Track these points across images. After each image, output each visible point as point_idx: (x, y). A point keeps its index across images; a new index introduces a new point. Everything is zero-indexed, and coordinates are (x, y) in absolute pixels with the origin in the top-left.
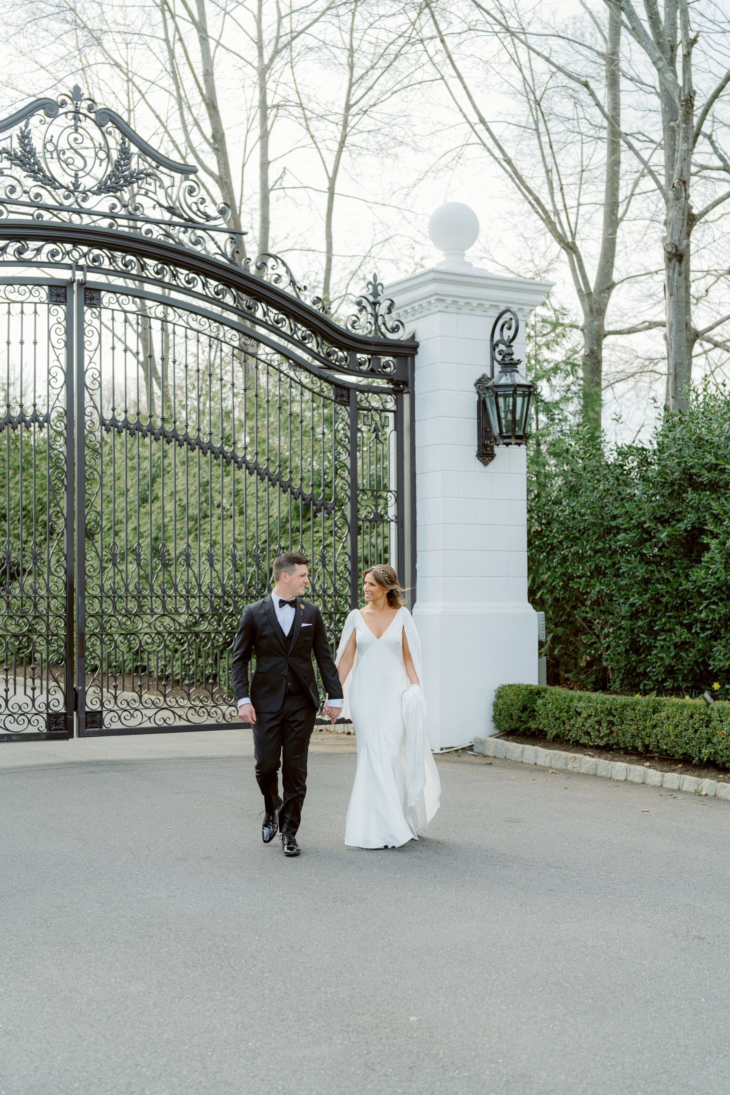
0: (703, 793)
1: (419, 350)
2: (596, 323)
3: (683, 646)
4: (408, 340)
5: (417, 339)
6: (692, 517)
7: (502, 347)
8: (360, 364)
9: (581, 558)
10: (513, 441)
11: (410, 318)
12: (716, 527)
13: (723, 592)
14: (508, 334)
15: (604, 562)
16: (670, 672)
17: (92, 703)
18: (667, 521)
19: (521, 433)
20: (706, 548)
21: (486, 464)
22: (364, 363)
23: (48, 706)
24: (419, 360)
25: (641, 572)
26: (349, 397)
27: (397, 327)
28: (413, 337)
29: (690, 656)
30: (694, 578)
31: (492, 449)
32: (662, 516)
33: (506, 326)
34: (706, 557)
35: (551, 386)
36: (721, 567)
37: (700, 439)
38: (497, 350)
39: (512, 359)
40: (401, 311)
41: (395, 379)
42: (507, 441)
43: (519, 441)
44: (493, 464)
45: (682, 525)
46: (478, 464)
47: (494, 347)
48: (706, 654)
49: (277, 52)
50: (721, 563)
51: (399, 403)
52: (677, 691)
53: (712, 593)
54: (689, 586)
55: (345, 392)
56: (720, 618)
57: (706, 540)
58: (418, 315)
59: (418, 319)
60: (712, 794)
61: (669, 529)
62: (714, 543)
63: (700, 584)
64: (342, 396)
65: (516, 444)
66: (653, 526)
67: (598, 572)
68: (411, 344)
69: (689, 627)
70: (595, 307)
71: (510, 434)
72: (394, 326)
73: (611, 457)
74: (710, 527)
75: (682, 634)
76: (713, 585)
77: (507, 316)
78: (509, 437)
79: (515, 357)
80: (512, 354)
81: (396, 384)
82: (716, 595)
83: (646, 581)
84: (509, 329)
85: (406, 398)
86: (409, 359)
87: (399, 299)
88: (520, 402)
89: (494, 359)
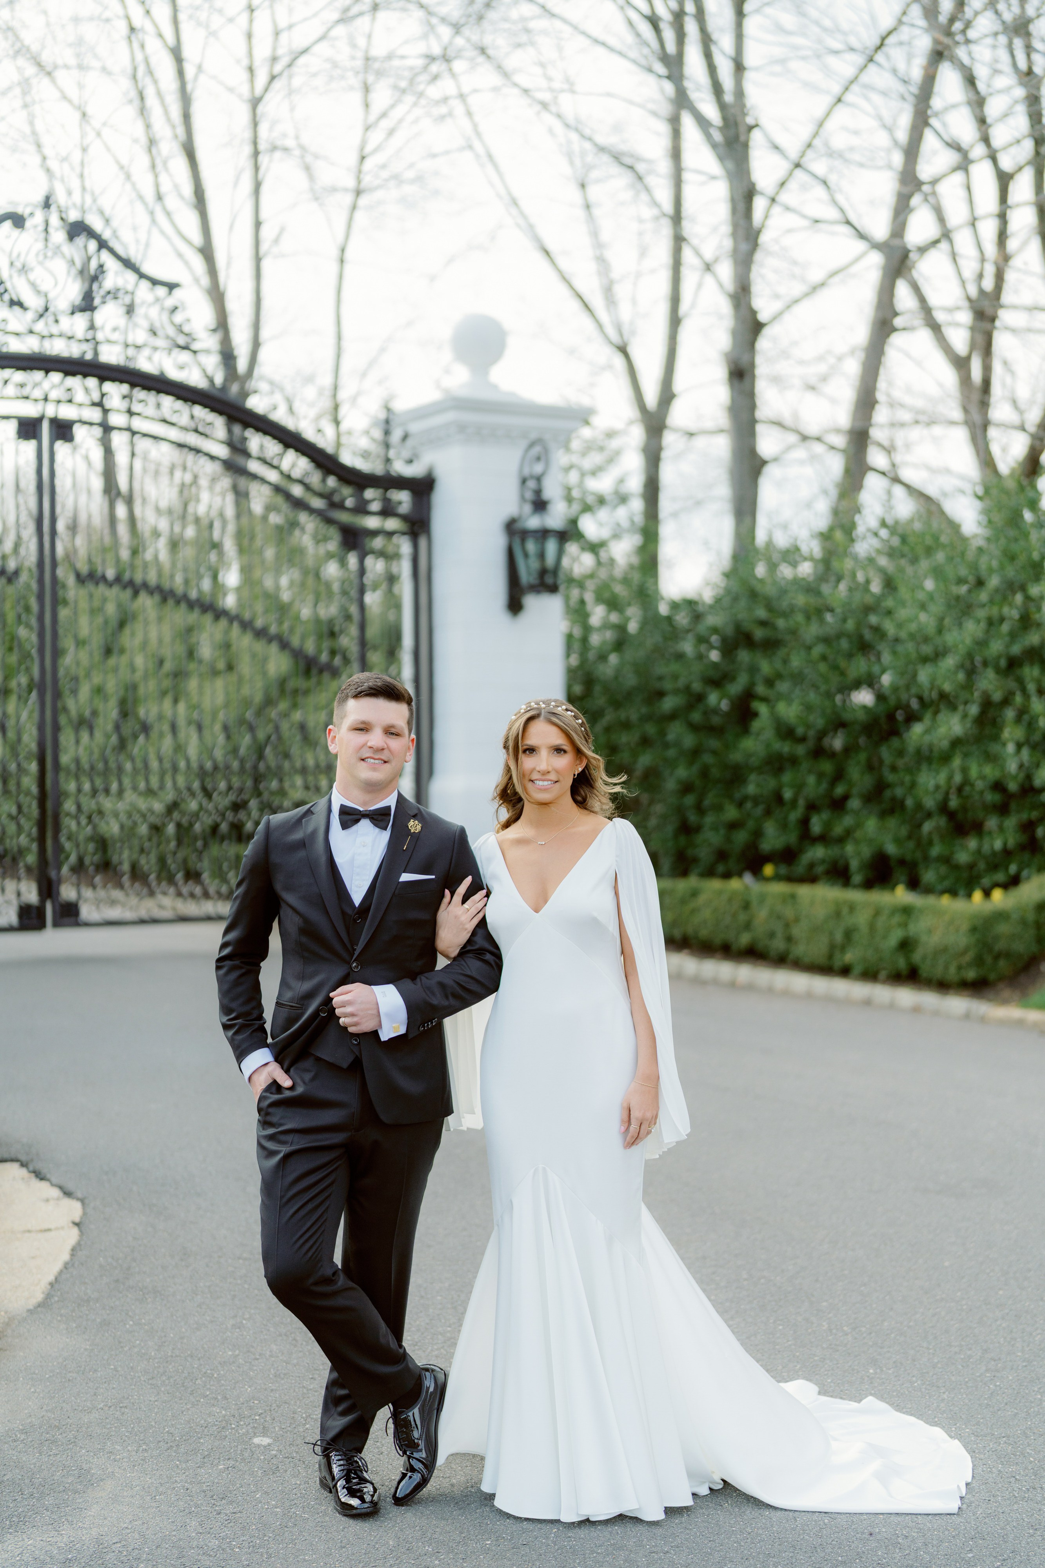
0: (739, 982)
1: (437, 486)
3: (733, 826)
4: (425, 475)
5: (434, 475)
6: (743, 679)
7: (532, 484)
8: (369, 503)
9: (626, 725)
10: (544, 589)
11: (427, 449)
12: (767, 690)
14: (538, 467)
15: (651, 729)
16: (722, 855)
17: (68, 892)
18: (720, 684)
19: (551, 581)
20: (755, 715)
21: (515, 615)
22: (374, 500)
23: (19, 894)
24: (436, 498)
25: (689, 741)
26: (356, 542)
27: (412, 460)
28: (430, 472)
29: (741, 837)
31: (522, 599)
32: (712, 678)
33: (535, 457)
34: (756, 725)
35: (598, 523)
36: (771, 735)
38: (526, 486)
39: (540, 497)
40: (417, 442)
41: (410, 518)
42: (535, 589)
43: (549, 589)
44: (523, 617)
45: (733, 689)
46: (507, 615)
47: (524, 480)
48: (758, 834)
49: (273, 78)
50: (771, 731)
51: (415, 547)
52: (727, 876)
55: (353, 537)
57: (755, 705)
58: (434, 446)
59: (436, 449)
62: (762, 709)
64: (349, 540)
65: (546, 592)
67: (645, 742)
68: (427, 479)
69: (740, 805)
70: (654, 424)
71: (538, 581)
72: (408, 459)
73: (663, 609)
74: (760, 690)
75: (731, 813)
77: (537, 448)
78: (538, 585)
79: (546, 495)
81: (413, 524)
83: (695, 753)
84: (540, 461)
85: (423, 540)
86: (424, 496)
87: (414, 428)
88: (551, 547)
89: (523, 498)
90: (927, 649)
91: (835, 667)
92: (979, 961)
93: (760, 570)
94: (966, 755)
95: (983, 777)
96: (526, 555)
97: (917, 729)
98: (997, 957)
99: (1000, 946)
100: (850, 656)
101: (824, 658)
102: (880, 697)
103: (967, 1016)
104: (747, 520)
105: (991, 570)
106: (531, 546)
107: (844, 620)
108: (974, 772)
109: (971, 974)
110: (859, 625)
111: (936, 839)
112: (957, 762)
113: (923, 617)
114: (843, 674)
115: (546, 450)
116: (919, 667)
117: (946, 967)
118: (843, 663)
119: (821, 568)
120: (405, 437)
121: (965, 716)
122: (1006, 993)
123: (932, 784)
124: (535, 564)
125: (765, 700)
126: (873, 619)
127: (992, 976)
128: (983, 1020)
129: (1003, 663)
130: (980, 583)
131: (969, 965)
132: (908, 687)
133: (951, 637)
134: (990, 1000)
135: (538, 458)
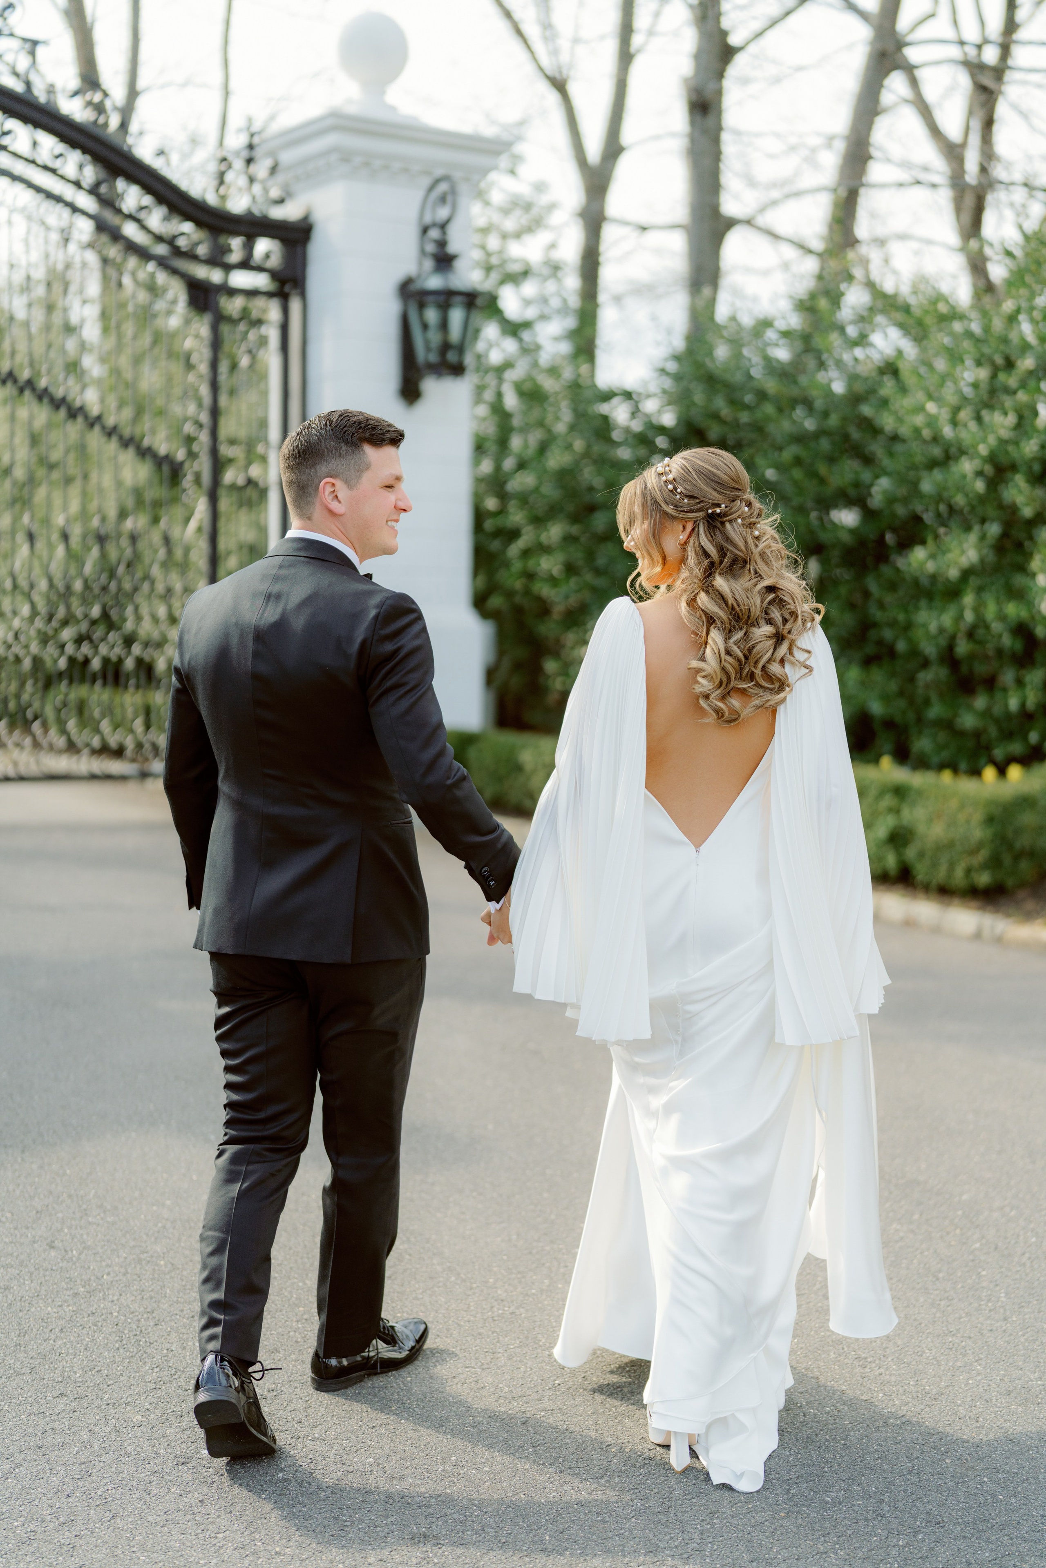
1: (315, 235)
2: (595, 205)
4: (300, 220)
5: (312, 221)
7: (434, 233)
8: (227, 252)
10: (443, 370)
14: (442, 212)
19: (456, 360)
21: (410, 406)
22: (233, 249)
24: (314, 249)
26: (208, 302)
27: (282, 198)
28: (306, 217)
31: (420, 383)
33: (440, 201)
35: (521, 297)
38: (427, 237)
39: (445, 251)
41: (281, 275)
42: (435, 370)
43: (451, 372)
44: (423, 407)
46: (398, 405)
47: (425, 230)
51: (285, 311)
55: (203, 295)
58: (314, 182)
59: (313, 187)
64: (199, 300)
65: (447, 375)
68: (302, 225)
70: (595, 180)
71: (438, 361)
72: (278, 196)
77: (443, 187)
78: (438, 365)
79: (451, 249)
80: (446, 243)
81: (283, 283)
84: (444, 205)
85: (295, 305)
86: (300, 247)
87: (286, 157)
88: (456, 316)
89: (423, 252)
90: (937, 451)
91: (813, 474)
92: (994, 862)
93: (722, 352)
94: (980, 590)
95: (1002, 618)
96: (425, 326)
97: (919, 554)
98: (1018, 857)
99: (1024, 841)
100: (831, 460)
101: (798, 461)
102: (869, 514)
103: (978, 936)
104: (706, 291)
105: (1025, 347)
106: (432, 315)
107: (826, 414)
108: (991, 610)
109: (984, 879)
110: (844, 419)
111: (934, 699)
112: (968, 599)
113: (931, 407)
114: (822, 481)
115: (453, 191)
116: (924, 474)
117: (951, 868)
118: (822, 469)
119: (799, 345)
120: (274, 170)
121: (983, 537)
122: (1030, 905)
123: (933, 627)
124: (435, 337)
126: (866, 410)
127: (1010, 882)
128: (999, 940)
129: (1037, 468)
130: (1010, 364)
131: (985, 866)
132: (905, 501)
133: (969, 432)
134: (1008, 915)
135: (443, 199)
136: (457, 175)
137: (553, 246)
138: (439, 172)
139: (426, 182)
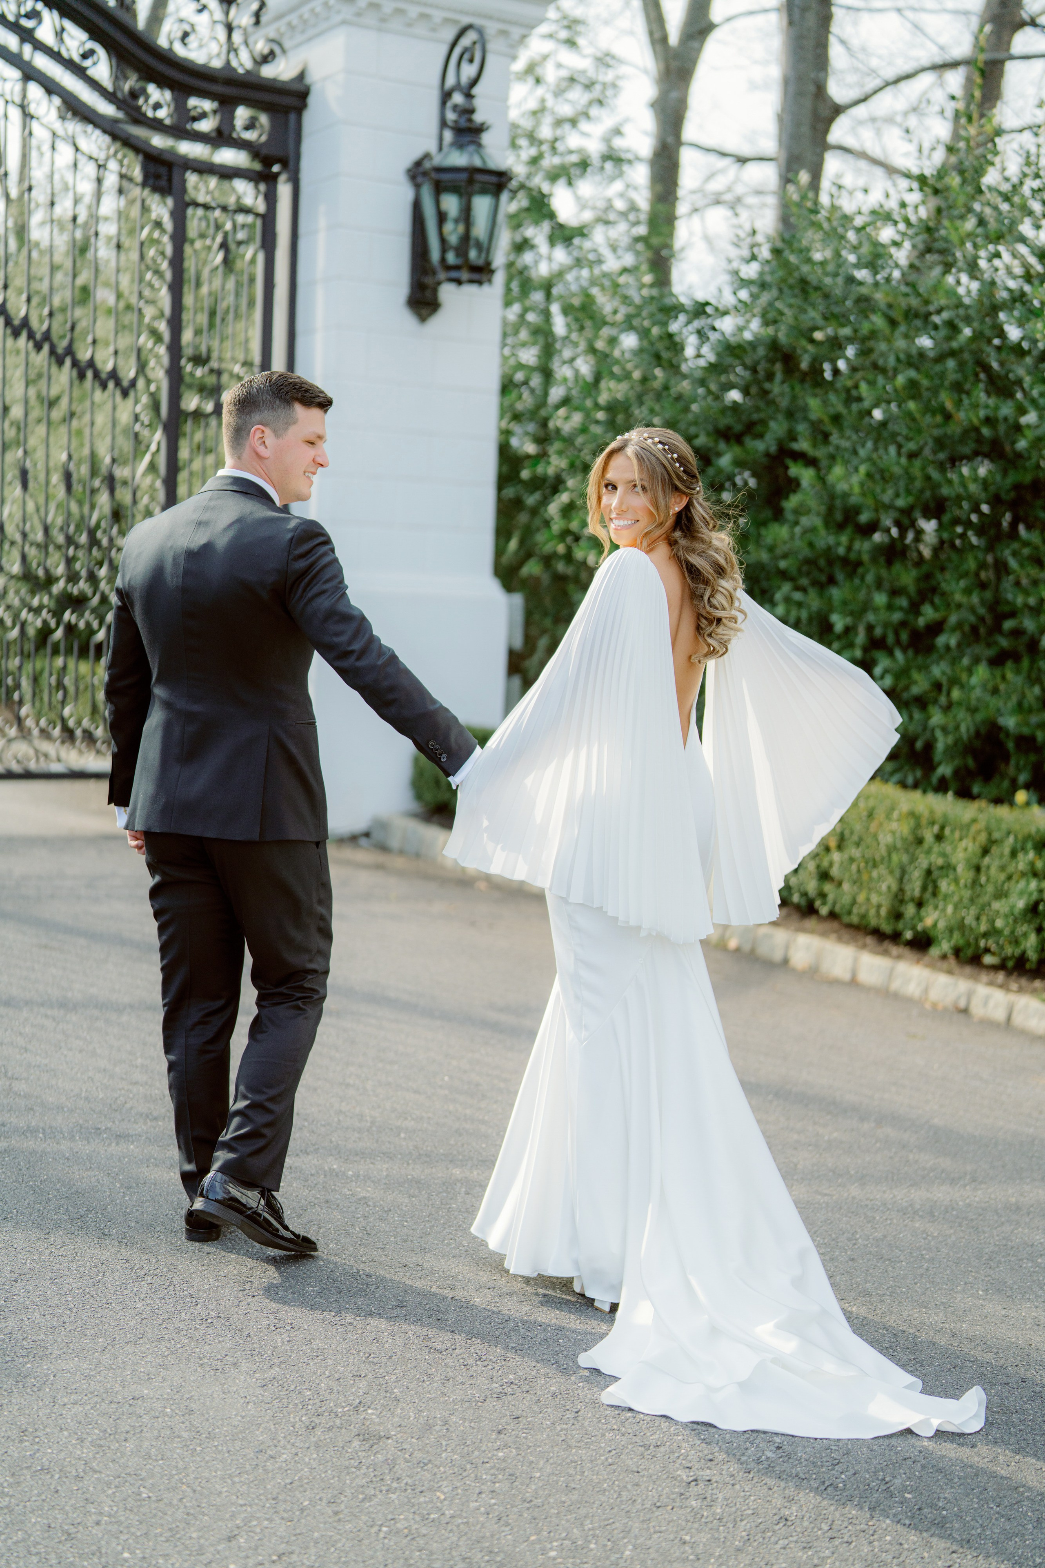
0: (733, 944)
1: (312, 100)
2: (674, 95)
4: (293, 80)
5: (308, 80)
6: (777, 428)
7: (458, 98)
8: (195, 119)
10: (465, 275)
11: (299, 38)
12: (814, 446)
13: (821, 570)
14: (469, 71)
18: (739, 439)
19: (480, 262)
20: (794, 485)
21: (423, 319)
22: (203, 115)
24: (311, 119)
26: (170, 180)
27: (272, 53)
28: (301, 76)
30: (769, 540)
31: (435, 292)
32: (729, 428)
33: (466, 56)
34: (792, 502)
35: (578, 198)
36: (818, 522)
37: (804, 283)
38: (449, 104)
39: (470, 120)
40: (282, 25)
41: (264, 151)
42: (454, 274)
43: (475, 276)
44: (437, 322)
45: (759, 446)
46: (408, 319)
47: (446, 96)
50: (818, 514)
51: (271, 199)
53: (799, 570)
54: (764, 556)
55: (163, 171)
56: (810, 619)
57: (794, 469)
58: (311, 32)
59: (310, 39)
60: (747, 948)
61: (737, 449)
62: (806, 475)
63: (779, 551)
64: (157, 177)
65: (471, 281)
66: (711, 444)
68: (297, 87)
70: (674, 64)
71: (459, 262)
72: (266, 51)
74: (803, 445)
76: (801, 557)
77: (469, 37)
78: (457, 268)
79: (478, 117)
80: (472, 111)
81: (267, 161)
82: (808, 574)
84: (471, 61)
85: (284, 190)
86: (292, 117)
88: (482, 205)
89: (443, 124)
96: (442, 218)
106: (451, 203)
115: (484, 46)
118: (948, 401)
120: (259, 15)
124: (453, 232)
125: (812, 462)
135: (468, 55)
136: (491, 28)
137: (617, 132)
138: (466, 20)
139: (449, 34)
